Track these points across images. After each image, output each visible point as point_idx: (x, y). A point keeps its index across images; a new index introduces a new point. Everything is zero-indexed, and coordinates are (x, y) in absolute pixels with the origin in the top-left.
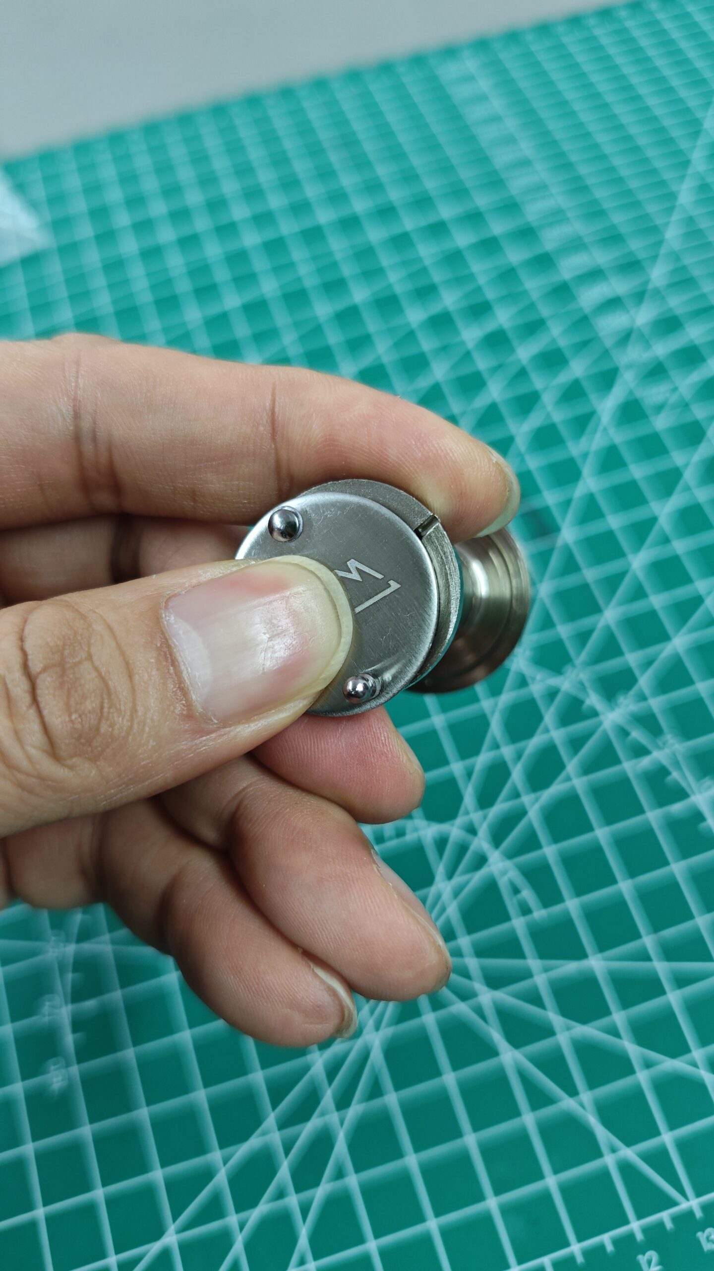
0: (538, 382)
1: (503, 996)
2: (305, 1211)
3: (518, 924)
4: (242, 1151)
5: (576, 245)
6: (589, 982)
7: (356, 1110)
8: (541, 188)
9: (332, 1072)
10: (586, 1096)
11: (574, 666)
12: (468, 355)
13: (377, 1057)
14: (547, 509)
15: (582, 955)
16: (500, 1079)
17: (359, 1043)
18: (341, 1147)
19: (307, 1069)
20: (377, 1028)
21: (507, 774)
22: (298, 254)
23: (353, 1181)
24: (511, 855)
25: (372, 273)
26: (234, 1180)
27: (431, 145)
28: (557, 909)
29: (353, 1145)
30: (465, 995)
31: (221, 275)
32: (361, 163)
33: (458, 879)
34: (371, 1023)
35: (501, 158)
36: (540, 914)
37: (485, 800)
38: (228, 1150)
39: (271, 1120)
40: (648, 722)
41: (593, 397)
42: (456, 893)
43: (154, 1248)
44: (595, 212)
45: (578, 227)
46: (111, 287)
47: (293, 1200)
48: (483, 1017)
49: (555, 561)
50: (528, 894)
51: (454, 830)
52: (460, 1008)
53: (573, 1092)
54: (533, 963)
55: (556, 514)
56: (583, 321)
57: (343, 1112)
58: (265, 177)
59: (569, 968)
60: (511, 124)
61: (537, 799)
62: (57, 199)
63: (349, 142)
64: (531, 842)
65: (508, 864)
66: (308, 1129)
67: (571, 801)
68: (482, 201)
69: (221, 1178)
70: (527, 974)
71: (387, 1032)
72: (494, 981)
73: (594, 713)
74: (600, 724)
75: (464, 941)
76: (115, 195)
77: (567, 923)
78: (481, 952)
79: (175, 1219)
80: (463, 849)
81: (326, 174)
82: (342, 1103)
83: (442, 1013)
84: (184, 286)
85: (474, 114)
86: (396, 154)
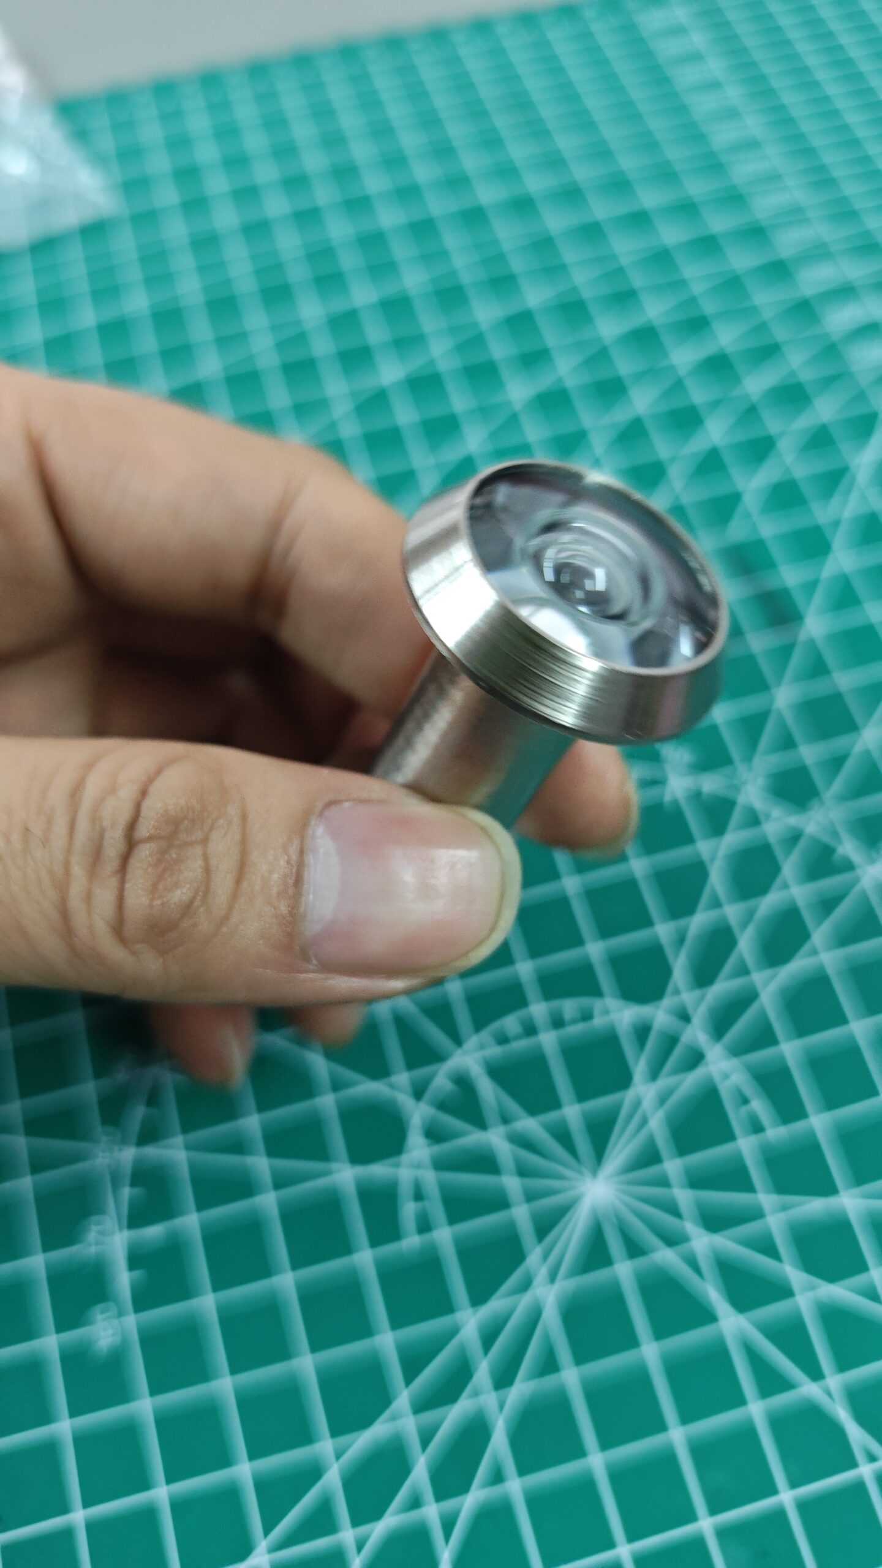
0: (772, 423)
1: (725, 1242)
2: (448, 1526)
3: (746, 1145)
4: (363, 1441)
5: (819, 253)
6: (840, 1227)
7: (521, 1389)
8: (773, 178)
9: (488, 1338)
10: (835, 1381)
11: (822, 802)
12: (679, 385)
13: (551, 1319)
14: (785, 592)
15: (829, 1189)
16: (718, 1355)
17: (525, 1301)
18: (499, 1441)
19: (454, 1331)
20: (552, 1278)
21: (732, 942)
22: (453, 240)
23: (515, 1487)
24: (737, 1051)
25: (554, 270)
26: (350, 1482)
27: (628, 113)
28: (799, 1126)
29: (518, 1438)
30: (672, 1240)
31: (349, 261)
32: (538, 131)
33: (664, 1082)
34: (543, 1272)
35: (722, 136)
36: (776, 1133)
37: (703, 976)
38: (343, 1440)
39: (403, 1399)
41: (845, 447)
42: (663, 1099)
44: (844, 213)
45: (821, 230)
46: (201, 269)
47: (432, 1512)
48: (697, 1270)
49: (797, 658)
50: (759, 1106)
51: (660, 1015)
52: (666, 1257)
53: (816, 1374)
54: (766, 1199)
55: (798, 597)
56: (831, 351)
57: (502, 1392)
58: (410, 141)
59: (814, 1207)
60: (734, 94)
61: (773, 977)
62: (129, 154)
63: (521, 103)
64: (764, 1037)
65: (735, 1062)
66: (454, 1415)
67: (817, 984)
68: (696, 188)
69: (333, 1478)
70: (757, 1214)
71: (565, 1285)
72: (714, 1221)
73: (848, 866)
74: (857, 880)
75: (673, 1166)
76: (207, 153)
77: (810, 1150)
78: (697, 1181)
79: (267, 1531)
80: (671, 1041)
81: (491, 141)
82: (503, 1379)
83: (641, 1262)
84: (298, 273)
85: (686, 77)
86: (584, 122)
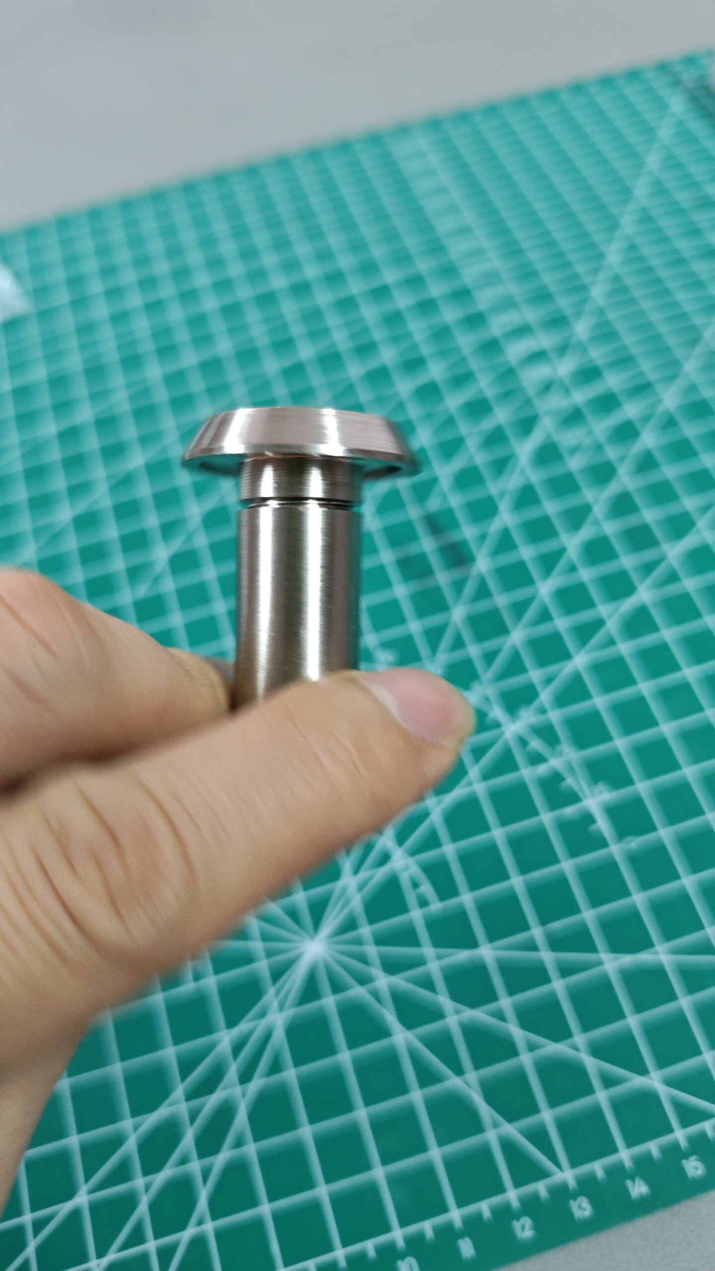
0: (464, 428)
1: (399, 981)
2: (205, 1176)
3: (416, 915)
4: (151, 1120)
5: (507, 304)
6: (479, 970)
7: (257, 1084)
8: (478, 253)
9: (237, 1049)
10: (472, 1076)
11: (481, 682)
12: (401, 406)
13: (279, 1036)
14: (464, 544)
15: (473, 944)
16: (391, 1059)
17: (263, 1023)
18: (241, 1119)
19: (214, 1045)
20: (281, 1008)
22: (253, 317)
23: (251, 1150)
24: (413, 853)
25: (317, 332)
26: (144, 1146)
27: (380, 216)
28: (452, 902)
29: (253, 1116)
30: (363, 980)
31: (182, 336)
32: (314, 233)
33: (363, 874)
34: (275, 1004)
35: (443, 226)
36: (436, 906)
38: (139, 1119)
39: (179, 1091)
40: (547, 734)
41: (513, 441)
42: (361, 888)
43: (66, 1208)
44: (527, 273)
45: (512, 288)
46: (83, 347)
47: (195, 1166)
48: (379, 1000)
49: (469, 589)
50: (426, 889)
52: (358, 992)
53: (459, 1071)
54: (428, 951)
55: (473, 546)
56: (508, 373)
57: (244, 1086)
58: (228, 247)
59: (462, 956)
60: (456, 195)
61: (439, 803)
62: (37, 270)
63: (305, 215)
64: (432, 841)
65: (410, 861)
66: (212, 1101)
67: (471, 805)
68: (423, 266)
69: (131, 1145)
70: (421, 962)
71: (290, 1012)
72: (391, 967)
73: (497, 725)
74: (501, 735)
75: (366, 931)
76: (91, 265)
77: (461, 916)
78: (380, 940)
79: (87, 1180)
81: (282, 244)
82: (245, 1077)
83: (341, 996)
84: (147, 346)
85: (420, 187)
86: (347, 224)
